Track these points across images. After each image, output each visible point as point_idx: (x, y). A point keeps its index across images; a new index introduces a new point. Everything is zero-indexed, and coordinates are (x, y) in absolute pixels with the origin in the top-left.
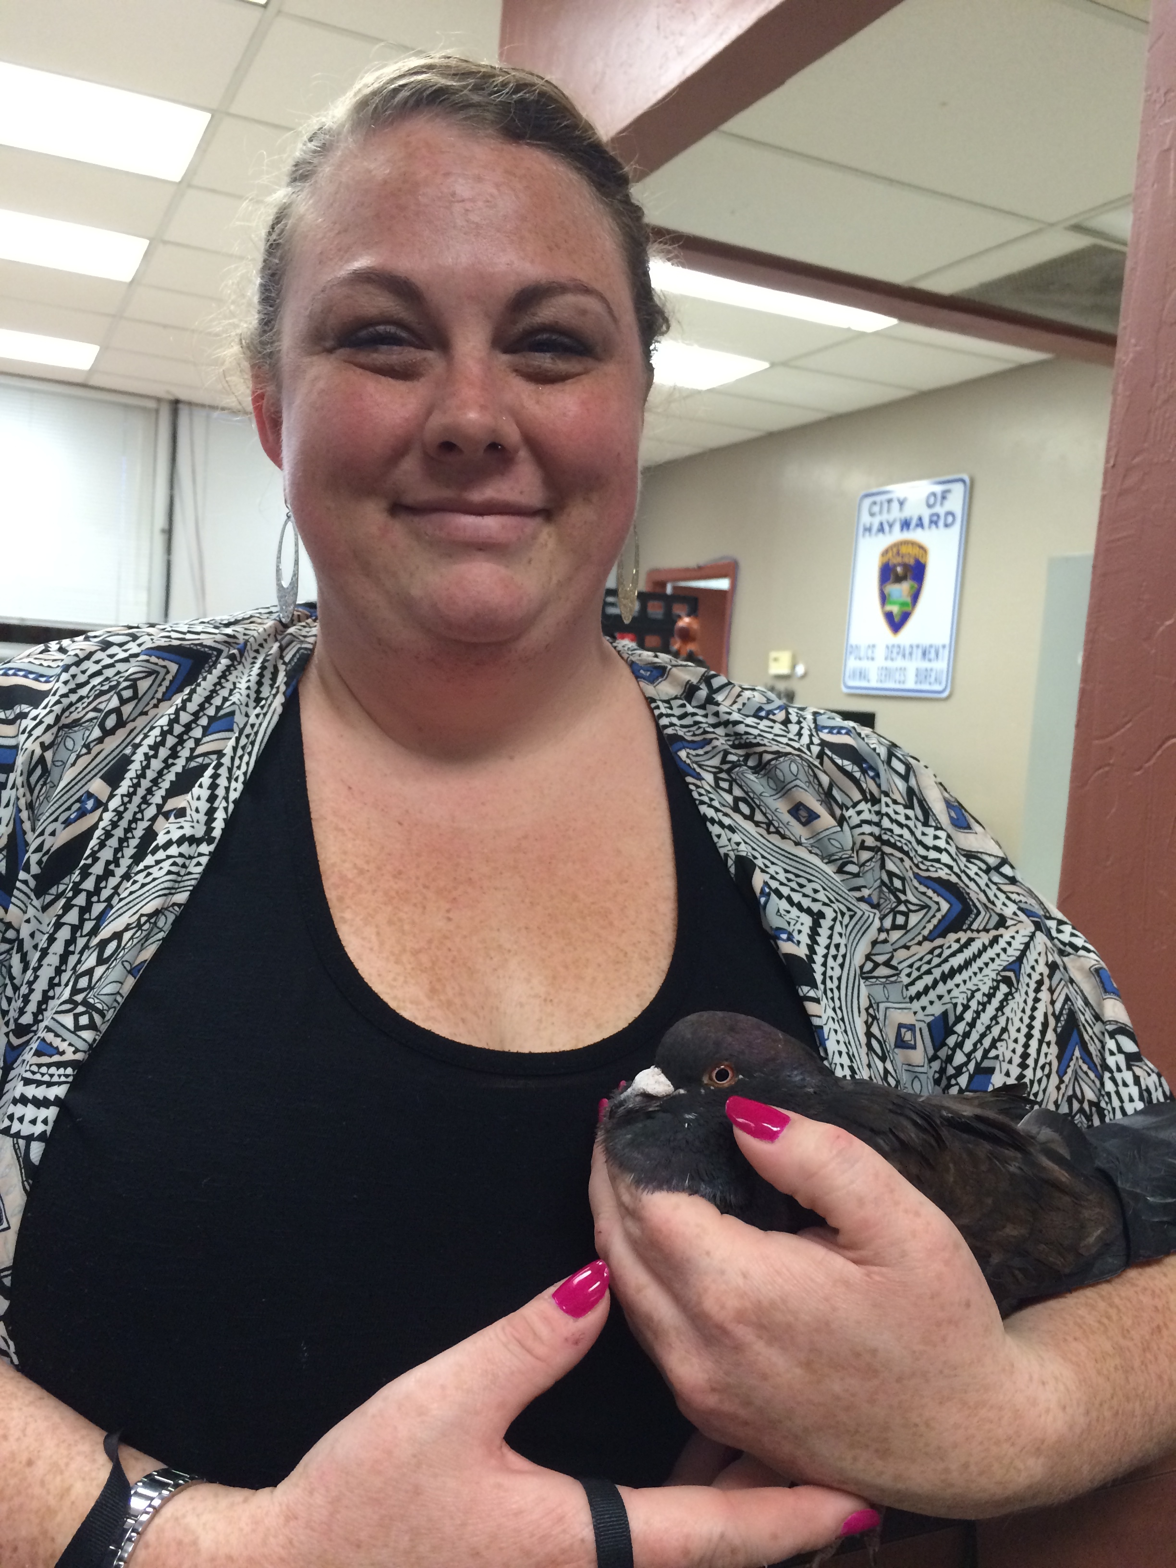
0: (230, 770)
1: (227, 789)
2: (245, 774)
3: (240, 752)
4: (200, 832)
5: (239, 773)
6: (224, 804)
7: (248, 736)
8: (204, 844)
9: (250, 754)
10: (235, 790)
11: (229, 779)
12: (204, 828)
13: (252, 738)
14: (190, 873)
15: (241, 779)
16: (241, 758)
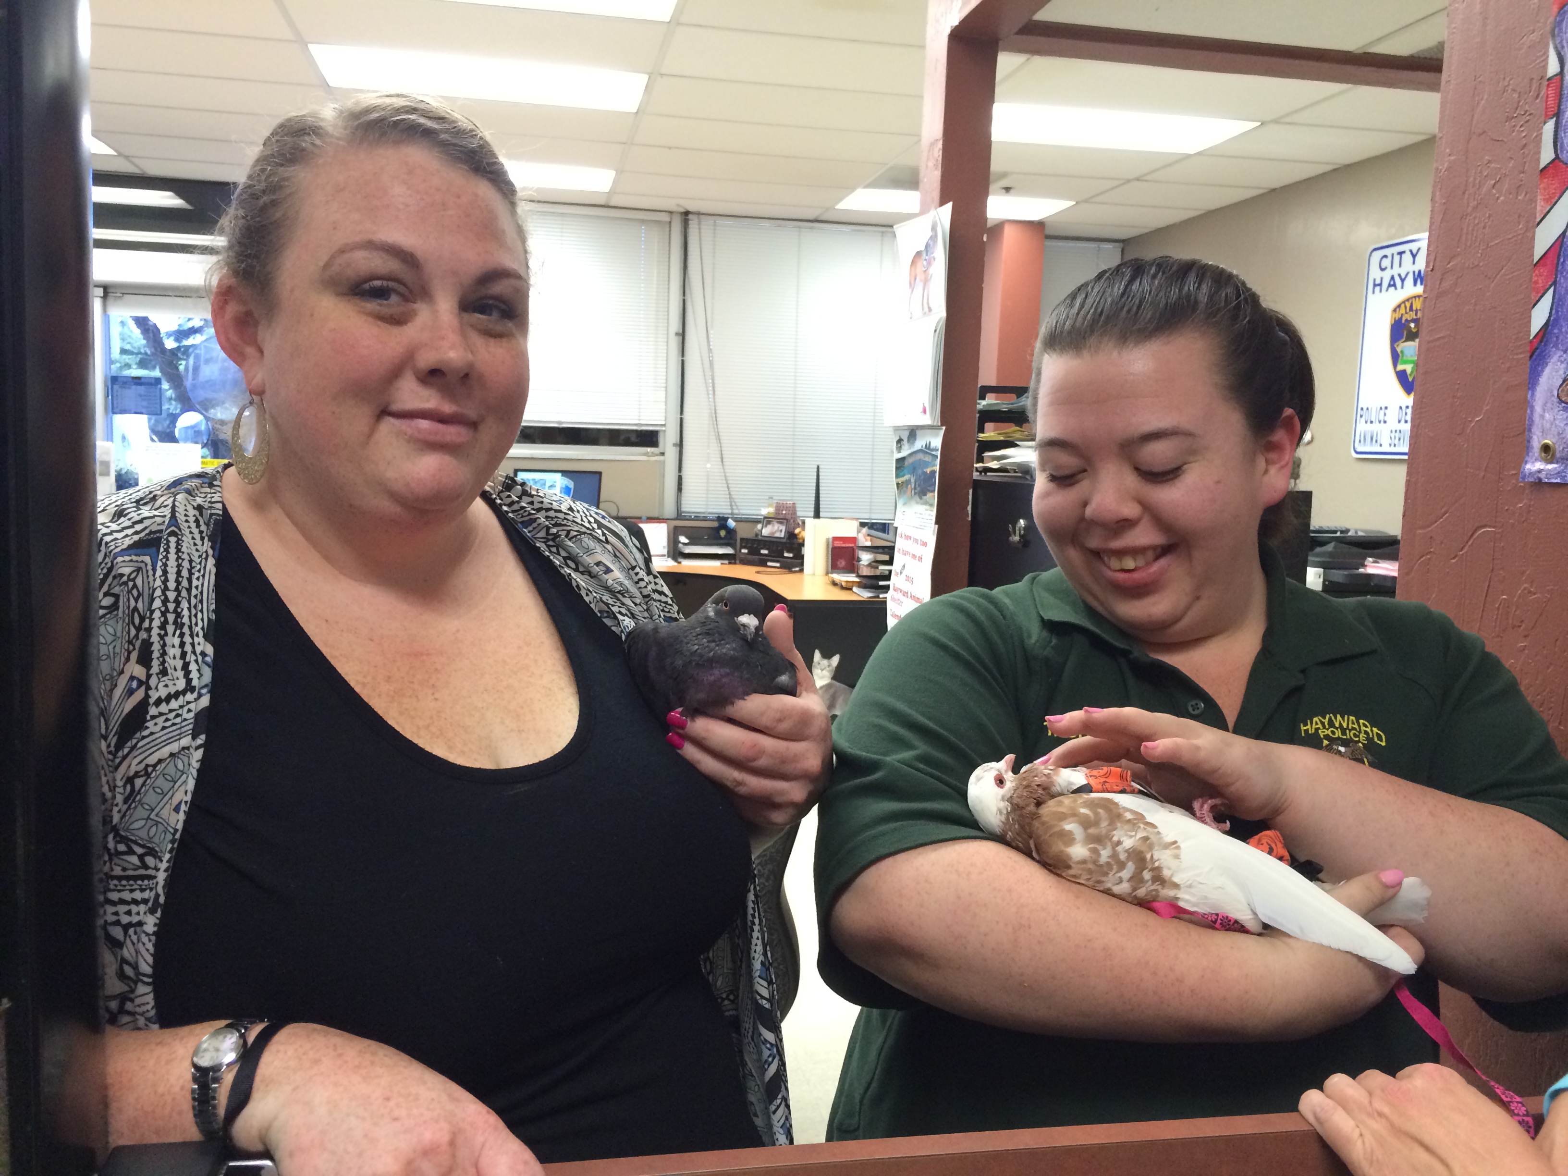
0: (190, 627)
1: (193, 645)
2: (203, 628)
3: (193, 611)
4: (181, 684)
5: (198, 629)
6: (194, 658)
7: (196, 597)
8: (189, 693)
9: (202, 611)
10: (199, 644)
11: (192, 636)
12: (184, 680)
13: (199, 597)
14: (185, 720)
15: (201, 634)
16: (196, 616)
